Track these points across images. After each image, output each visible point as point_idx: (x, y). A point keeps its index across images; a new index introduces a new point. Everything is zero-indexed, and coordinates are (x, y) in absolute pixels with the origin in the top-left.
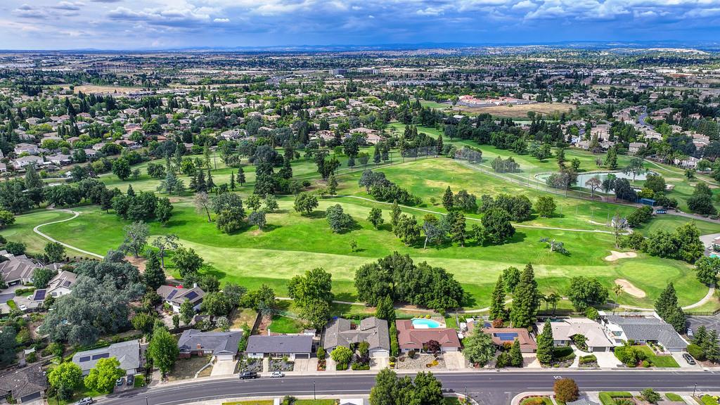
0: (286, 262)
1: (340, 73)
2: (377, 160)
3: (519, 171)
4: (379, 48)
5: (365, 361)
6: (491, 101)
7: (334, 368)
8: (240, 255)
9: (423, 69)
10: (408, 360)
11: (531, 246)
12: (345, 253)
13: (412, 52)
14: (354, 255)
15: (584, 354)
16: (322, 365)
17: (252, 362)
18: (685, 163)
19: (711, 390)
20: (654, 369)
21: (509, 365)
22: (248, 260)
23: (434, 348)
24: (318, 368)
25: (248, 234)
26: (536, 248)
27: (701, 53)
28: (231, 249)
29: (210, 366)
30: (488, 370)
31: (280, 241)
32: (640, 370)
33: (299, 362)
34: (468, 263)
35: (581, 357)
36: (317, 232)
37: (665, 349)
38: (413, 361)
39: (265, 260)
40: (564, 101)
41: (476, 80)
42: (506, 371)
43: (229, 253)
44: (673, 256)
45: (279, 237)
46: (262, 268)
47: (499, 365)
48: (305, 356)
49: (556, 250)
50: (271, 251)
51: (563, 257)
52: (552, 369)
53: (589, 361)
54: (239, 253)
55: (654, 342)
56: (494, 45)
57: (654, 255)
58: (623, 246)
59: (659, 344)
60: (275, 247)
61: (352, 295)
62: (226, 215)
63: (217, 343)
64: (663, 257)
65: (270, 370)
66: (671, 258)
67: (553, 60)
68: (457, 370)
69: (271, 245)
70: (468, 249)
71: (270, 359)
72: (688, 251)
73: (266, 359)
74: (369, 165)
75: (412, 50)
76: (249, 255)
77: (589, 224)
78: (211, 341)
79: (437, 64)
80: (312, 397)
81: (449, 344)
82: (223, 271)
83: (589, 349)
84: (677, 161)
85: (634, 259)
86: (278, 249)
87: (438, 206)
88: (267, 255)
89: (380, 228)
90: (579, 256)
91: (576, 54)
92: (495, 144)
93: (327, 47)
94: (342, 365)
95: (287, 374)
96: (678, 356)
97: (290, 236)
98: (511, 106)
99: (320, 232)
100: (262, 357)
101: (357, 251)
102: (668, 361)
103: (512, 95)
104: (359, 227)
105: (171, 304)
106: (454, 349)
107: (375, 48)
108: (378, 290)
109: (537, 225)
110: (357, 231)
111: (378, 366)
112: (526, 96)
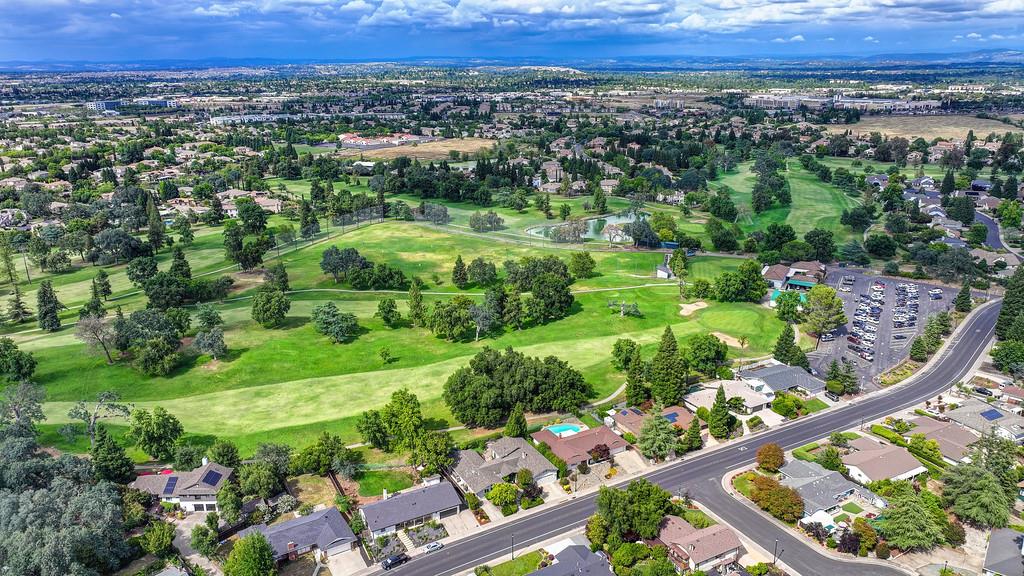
0: (298, 399)
1: (109, 106)
2: (306, 234)
3: (503, 228)
4: (136, 66)
5: (533, 494)
6: (385, 140)
7: (500, 515)
8: (214, 405)
9: (244, 98)
10: (582, 478)
11: (595, 314)
12: (375, 368)
13: (200, 73)
14: (389, 369)
15: (748, 418)
16: (483, 517)
17: (385, 542)
18: (669, 198)
19: (873, 419)
20: (813, 415)
21: (691, 449)
22: (232, 408)
23: (602, 453)
24: (480, 521)
25: (200, 371)
26: (603, 316)
27: (578, 72)
28: (190, 399)
29: (322, 569)
30: (671, 462)
31: (261, 370)
32: (802, 419)
33: (448, 522)
34: (544, 348)
35: (747, 422)
36: (309, 348)
37: (808, 392)
38: (587, 477)
39: (262, 403)
40: (476, 135)
41: (340, 112)
42: (690, 457)
43: (190, 405)
44: (743, 297)
45: (258, 366)
46: (268, 415)
47: (679, 453)
48: (452, 512)
49: (627, 314)
50: (259, 387)
51: (638, 320)
52: (730, 442)
53: (756, 424)
54: (209, 403)
55: (795, 387)
56: (325, 62)
57: (722, 301)
58: (688, 297)
59: (799, 389)
60: (261, 380)
61: (436, 420)
62: (157, 346)
63: (315, 533)
64: (731, 301)
65: (418, 545)
66: (741, 300)
67: (420, 81)
68: (641, 472)
69: (252, 379)
70: (528, 331)
71: (407, 531)
72: (756, 290)
73: (401, 533)
74: (296, 243)
75: (199, 69)
76: (231, 400)
77: (633, 279)
78: (303, 533)
79: (259, 91)
80: (508, 557)
81: (617, 445)
82: (206, 433)
83: (749, 411)
84: (660, 197)
85: (708, 309)
86: (268, 383)
87: (443, 285)
88: (258, 394)
89: (395, 326)
90: (654, 316)
91: (440, 74)
92: (445, 196)
93: (35, 64)
94: (507, 507)
95: (444, 541)
96: (821, 396)
97: (272, 360)
98: (415, 145)
99: (313, 347)
100: (394, 531)
101: (390, 362)
102: (817, 405)
103: (407, 131)
104: (364, 331)
105: (175, 501)
106: (621, 449)
107: (130, 66)
108: (490, 402)
109: (582, 288)
110: (367, 336)
111: (550, 495)
112: (426, 131)
